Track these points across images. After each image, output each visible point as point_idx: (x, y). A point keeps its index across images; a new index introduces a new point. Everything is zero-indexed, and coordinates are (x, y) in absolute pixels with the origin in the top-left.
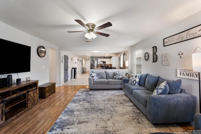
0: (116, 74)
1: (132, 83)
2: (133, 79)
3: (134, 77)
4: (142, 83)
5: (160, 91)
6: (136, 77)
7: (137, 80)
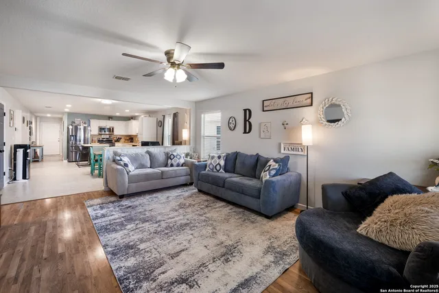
0: (172, 157)
1: (212, 170)
2: (215, 161)
3: (216, 158)
4: (229, 167)
5: (273, 172)
6: (219, 157)
7: (222, 163)
